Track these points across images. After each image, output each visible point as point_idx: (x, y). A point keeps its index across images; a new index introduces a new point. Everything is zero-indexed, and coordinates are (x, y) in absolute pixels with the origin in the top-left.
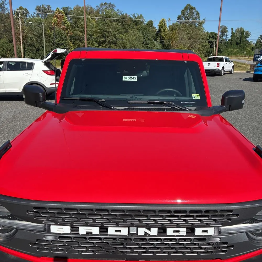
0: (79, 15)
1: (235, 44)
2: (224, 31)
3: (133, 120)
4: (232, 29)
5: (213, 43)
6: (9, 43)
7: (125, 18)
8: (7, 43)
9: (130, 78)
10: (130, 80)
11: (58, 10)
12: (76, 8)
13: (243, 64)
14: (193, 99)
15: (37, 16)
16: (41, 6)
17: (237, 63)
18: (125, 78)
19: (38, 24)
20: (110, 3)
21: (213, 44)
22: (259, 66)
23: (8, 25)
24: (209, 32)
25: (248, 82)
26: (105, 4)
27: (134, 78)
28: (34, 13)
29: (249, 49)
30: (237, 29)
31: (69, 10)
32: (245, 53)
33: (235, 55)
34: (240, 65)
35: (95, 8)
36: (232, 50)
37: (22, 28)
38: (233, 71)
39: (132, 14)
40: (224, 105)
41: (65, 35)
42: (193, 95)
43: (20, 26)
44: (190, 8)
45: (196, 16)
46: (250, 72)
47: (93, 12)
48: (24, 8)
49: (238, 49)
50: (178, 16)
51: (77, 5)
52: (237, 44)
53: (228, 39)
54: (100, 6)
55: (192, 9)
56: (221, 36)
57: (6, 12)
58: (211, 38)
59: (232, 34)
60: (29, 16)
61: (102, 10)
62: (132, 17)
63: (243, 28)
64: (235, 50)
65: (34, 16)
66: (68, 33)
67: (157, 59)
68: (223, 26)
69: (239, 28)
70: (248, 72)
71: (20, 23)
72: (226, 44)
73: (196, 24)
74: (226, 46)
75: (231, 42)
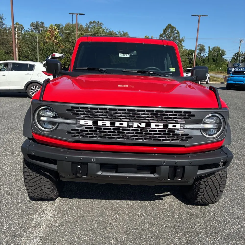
0: (70, 31)
1: (212, 61)
2: (202, 49)
3: (126, 85)
4: (209, 47)
5: (191, 59)
6: (5, 54)
7: (112, 34)
8: (4, 54)
9: (124, 55)
10: (124, 56)
11: (52, 26)
12: (68, 25)
13: (219, 78)
14: (170, 71)
15: (31, 32)
16: (36, 23)
17: (214, 77)
18: (121, 55)
19: (33, 38)
20: (99, 21)
21: (191, 61)
22: (232, 77)
23: (5, 39)
24: (188, 50)
25: (222, 90)
26: (94, 22)
27: (128, 55)
28: (29, 29)
29: (225, 66)
30: (213, 48)
31: (61, 27)
32: (221, 69)
33: (212, 71)
34: (216, 79)
35: (85, 26)
36: (209, 66)
37: (18, 41)
38: (209, 81)
39: (118, 31)
40: (193, 76)
41: (57, 48)
42: (170, 68)
43: (17, 39)
44: (171, 28)
45: (176, 34)
46: (224, 83)
47: (83, 29)
48: (20, 24)
49: (214, 66)
50: (160, 34)
51: (68, 23)
52: (214, 60)
53: (206, 56)
54: (89, 24)
55: (173, 28)
56: (199, 54)
57: (4, 27)
58: (190, 55)
59: (209, 51)
60: (24, 31)
61: (91, 27)
62: (118, 34)
63: (219, 47)
64: (212, 67)
65: (28, 32)
66: (60, 47)
67: (143, 43)
68: (201, 44)
69: (215, 47)
70: (223, 83)
71: (17, 36)
72: (204, 61)
73: (177, 42)
74: (204, 62)
75: (208, 59)
